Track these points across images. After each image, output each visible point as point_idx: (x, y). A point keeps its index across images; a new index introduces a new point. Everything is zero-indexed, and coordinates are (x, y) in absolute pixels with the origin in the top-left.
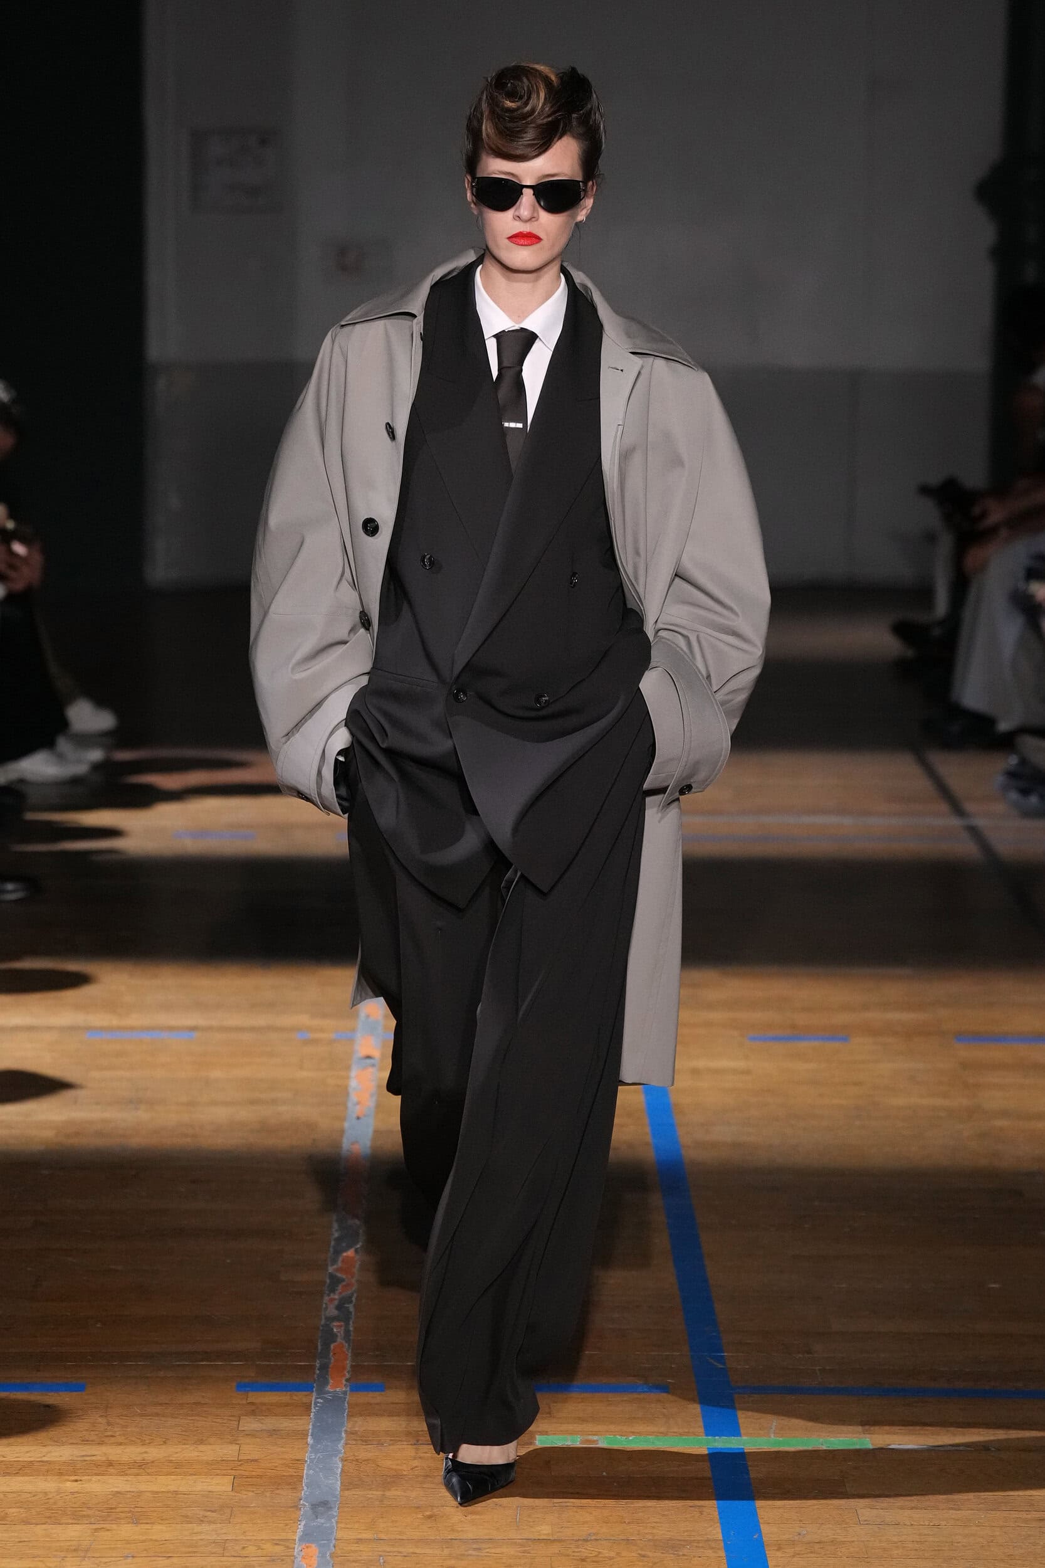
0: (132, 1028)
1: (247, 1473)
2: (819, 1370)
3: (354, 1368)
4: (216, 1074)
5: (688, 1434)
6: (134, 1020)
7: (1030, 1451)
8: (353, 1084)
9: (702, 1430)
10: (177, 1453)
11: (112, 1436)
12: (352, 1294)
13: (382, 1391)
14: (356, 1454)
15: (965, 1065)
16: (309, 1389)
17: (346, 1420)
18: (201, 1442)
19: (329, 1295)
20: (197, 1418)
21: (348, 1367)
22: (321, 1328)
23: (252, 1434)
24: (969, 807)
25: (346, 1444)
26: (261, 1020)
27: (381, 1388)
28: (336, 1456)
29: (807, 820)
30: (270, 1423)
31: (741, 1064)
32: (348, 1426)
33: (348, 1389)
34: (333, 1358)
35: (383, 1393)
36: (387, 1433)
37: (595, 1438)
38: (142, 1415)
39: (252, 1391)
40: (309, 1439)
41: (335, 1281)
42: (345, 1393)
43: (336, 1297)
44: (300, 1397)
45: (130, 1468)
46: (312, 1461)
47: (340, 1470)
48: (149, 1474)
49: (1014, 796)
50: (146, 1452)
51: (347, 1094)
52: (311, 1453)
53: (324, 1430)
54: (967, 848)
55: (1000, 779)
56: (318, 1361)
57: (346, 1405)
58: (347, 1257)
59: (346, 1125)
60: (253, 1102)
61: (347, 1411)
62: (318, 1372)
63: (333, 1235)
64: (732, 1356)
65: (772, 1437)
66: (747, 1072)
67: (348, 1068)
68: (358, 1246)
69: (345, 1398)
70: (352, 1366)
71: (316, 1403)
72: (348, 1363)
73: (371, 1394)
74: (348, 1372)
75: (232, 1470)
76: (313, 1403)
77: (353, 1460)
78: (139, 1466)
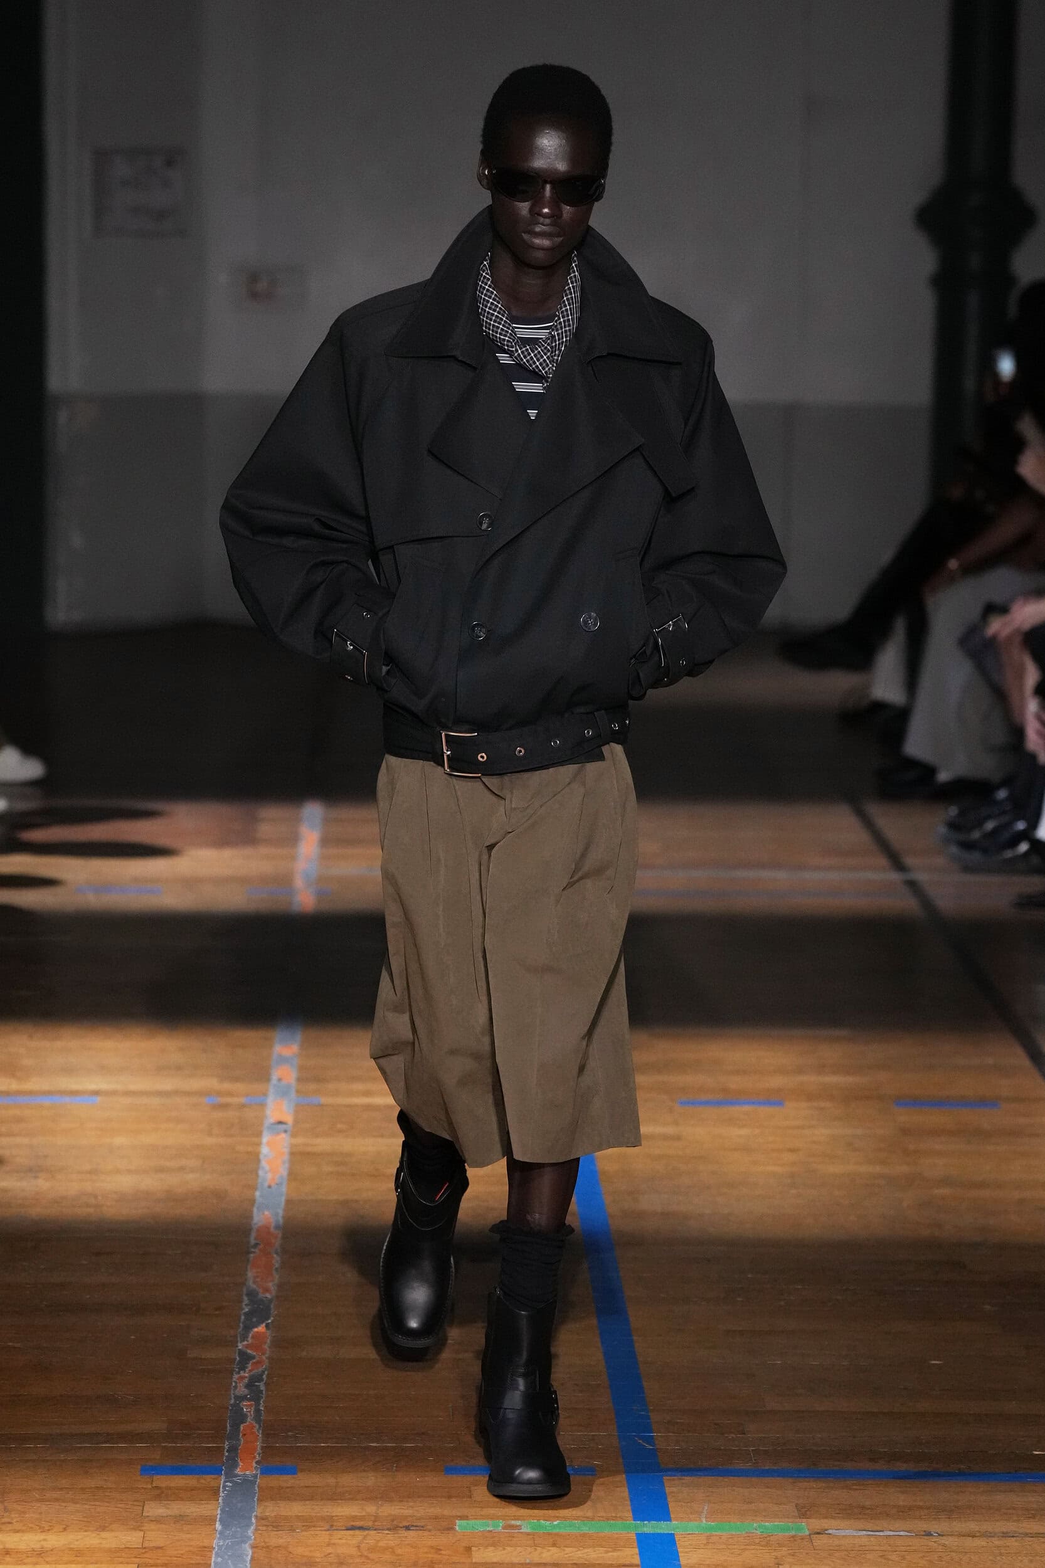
0: (31, 1093)
1: (151, 1561)
2: (752, 1450)
3: (267, 1451)
4: (119, 1140)
5: (615, 1518)
6: (33, 1084)
7: (973, 1536)
8: (265, 1150)
9: (631, 1515)
10: (77, 1540)
11: (10, 1523)
12: (264, 1372)
13: (294, 1474)
14: (267, 1540)
15: (905, 1131)
16: (218, 1472)
17: (256, 1503)
18: (103, 1528)
19: (239, 1373)
20: (97, 1503)
21: (259, 1450)
22: (230, 1408)
23: (158, 1520)
24: (909, 861)
25: (256, 1530)
26: (167, 1084)
27: (293, 1471)
28: (244, 1542)
29: (740, 874)
30: (176, 1508)
31: (670, 1130)
32: (258, 1511)
33: (259, 1472)
34: (242, 1439)
35: (296, 1476)
36: (298, 1517)
37: (518, 1523)
38: (38, 1500)
39: (158, 1474)
40: (217, 1525)
41: (245, 1358)
42: (255, 1476)
43: (247, 1375)
44: (208, 1480)
45: (28, 1557)
46: (220, 1547)
47: (249, 1557)
48: (47, 1563)
49: (954, 849)
50: (45, 1540)
51: (258, 1161)
52: (219, 1539)
53: (234, 1516)
54: (906, 904)
55: (942, 830)
56: (228, 1443)
57: (256, 1488)
58: (257, 1332)
59: (257, 1194)
60: (160, 1170)
61: (257, 1495)
62: (227, 1454)
63: (244, 1309)
64: (661, 1436)
65: (704, 1522)
66: (678, 1138)
67: (259, 1134)
68: (270, 1321)
69: (253, 1483)
70: (262, 1448)
71: (224, 1487)
72: (259, 1444)
73: (285, 1477)
74: (259, 1454)
75: (136, 1557)
76: (221, 1486)
77: (263, 1547)
78: (37, 1554)
